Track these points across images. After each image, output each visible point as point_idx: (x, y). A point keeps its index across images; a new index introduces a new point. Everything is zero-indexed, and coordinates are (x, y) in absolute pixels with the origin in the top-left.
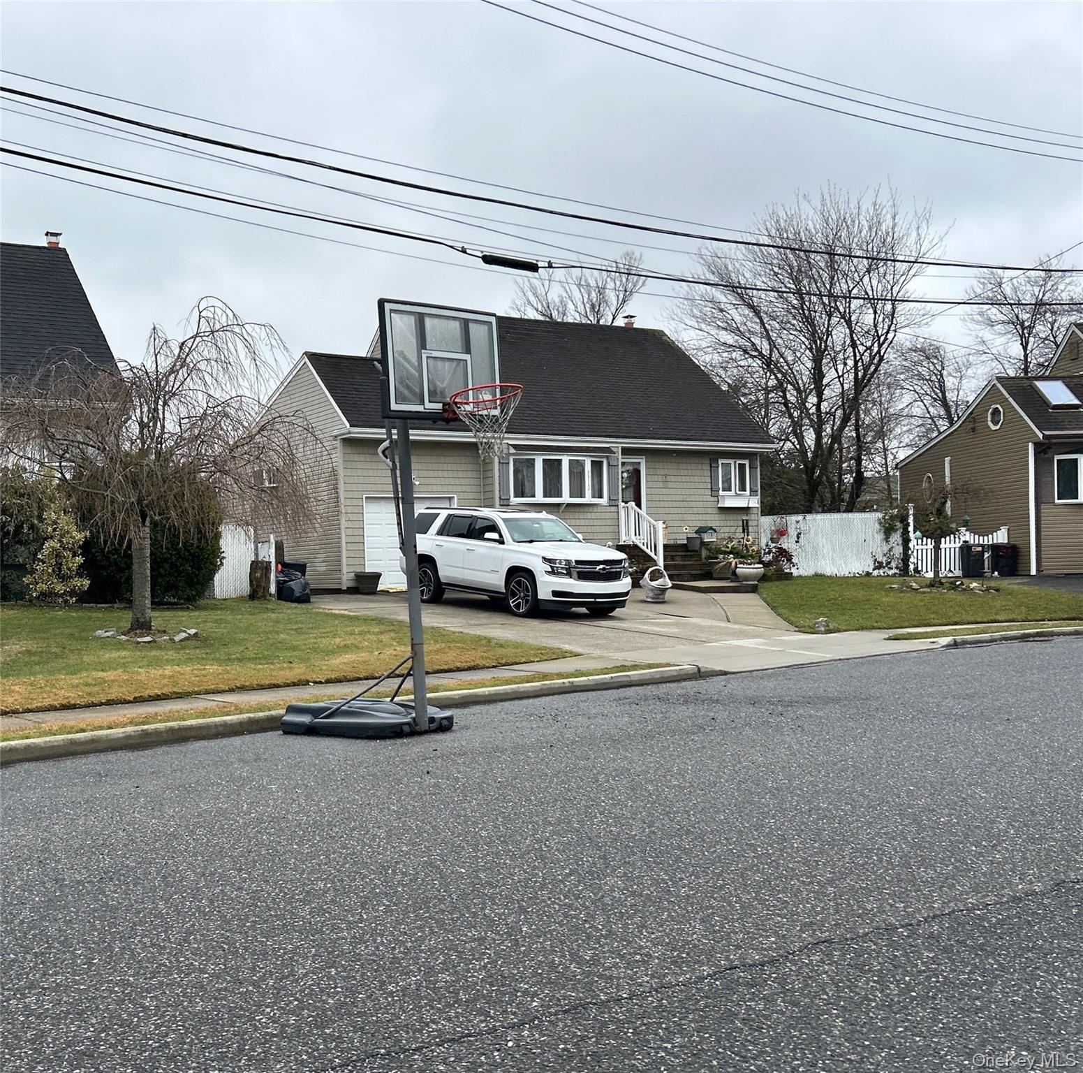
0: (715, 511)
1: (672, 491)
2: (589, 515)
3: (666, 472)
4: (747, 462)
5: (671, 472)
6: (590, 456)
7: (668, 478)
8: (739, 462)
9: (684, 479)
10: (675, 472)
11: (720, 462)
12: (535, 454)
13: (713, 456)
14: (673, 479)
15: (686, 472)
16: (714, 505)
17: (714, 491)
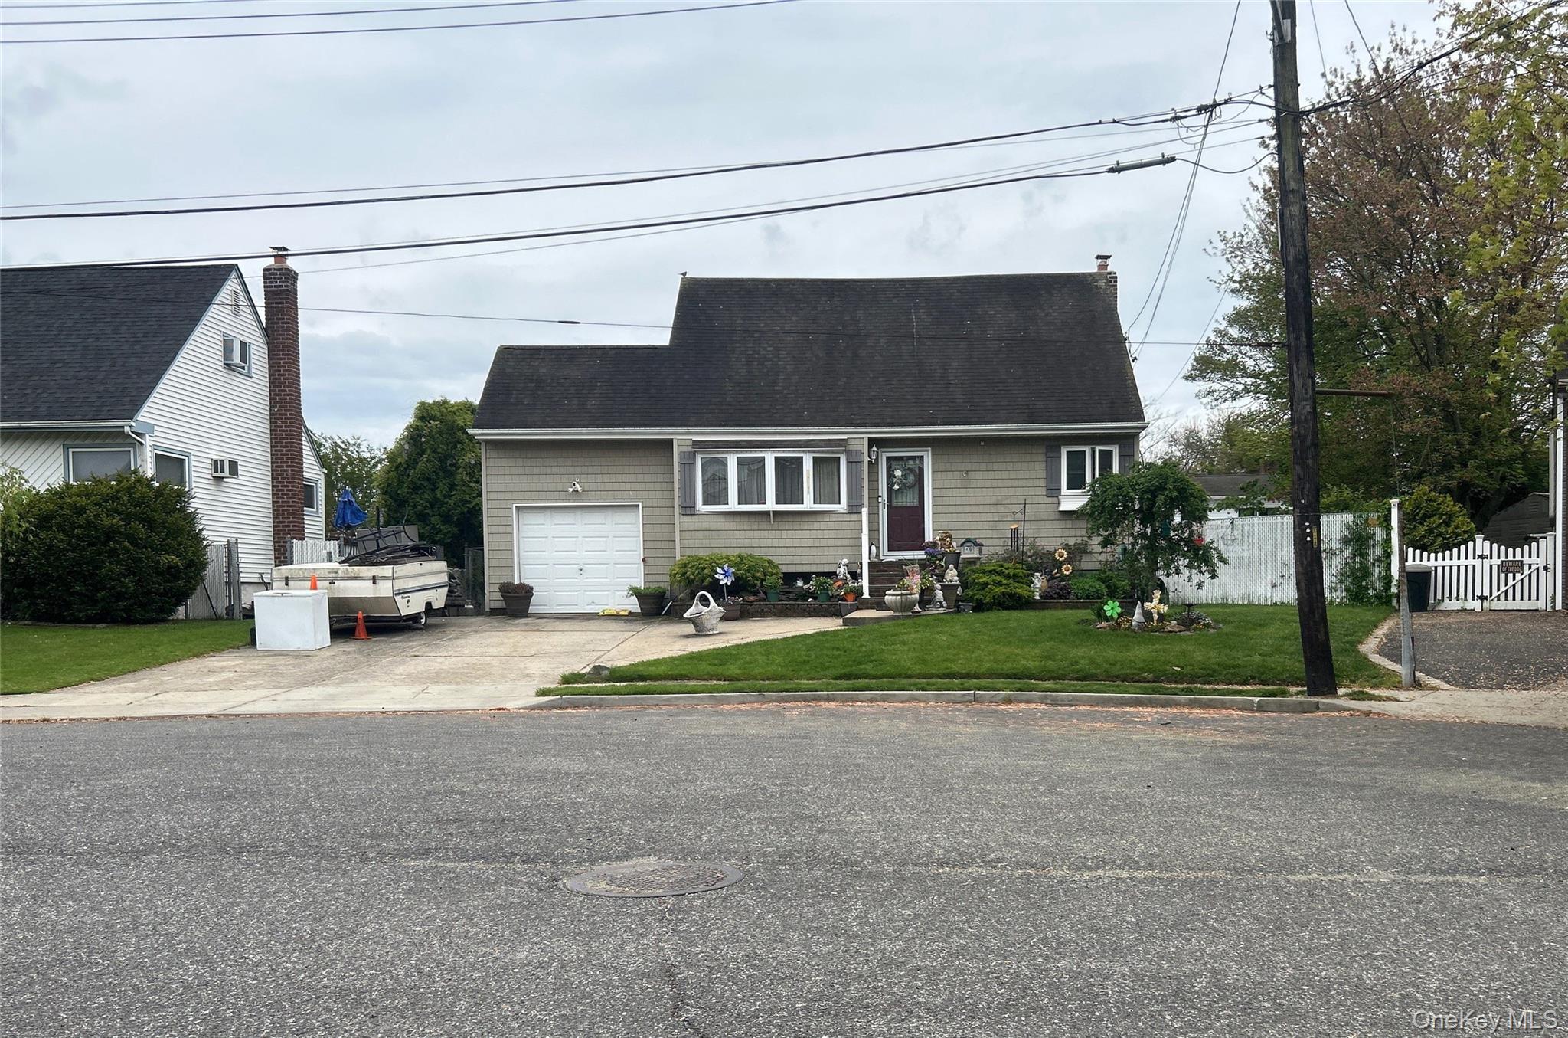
0: (1057, 516)
1: (978, 492)
2: (816, 526)
3: (968, 467)
4: (1115, 450)
5: (975, 466)
6: (814, 452)
7: (972, 475)
8: (1098, 448)
9: (998, 475)
10: (983, 466)
11: (1064, 451)
12: (727, 452)
13: (1051, 444)
14: (979, 475)
15: (1002, 466)
16: (1050, 508)
17: (1053, 491)
